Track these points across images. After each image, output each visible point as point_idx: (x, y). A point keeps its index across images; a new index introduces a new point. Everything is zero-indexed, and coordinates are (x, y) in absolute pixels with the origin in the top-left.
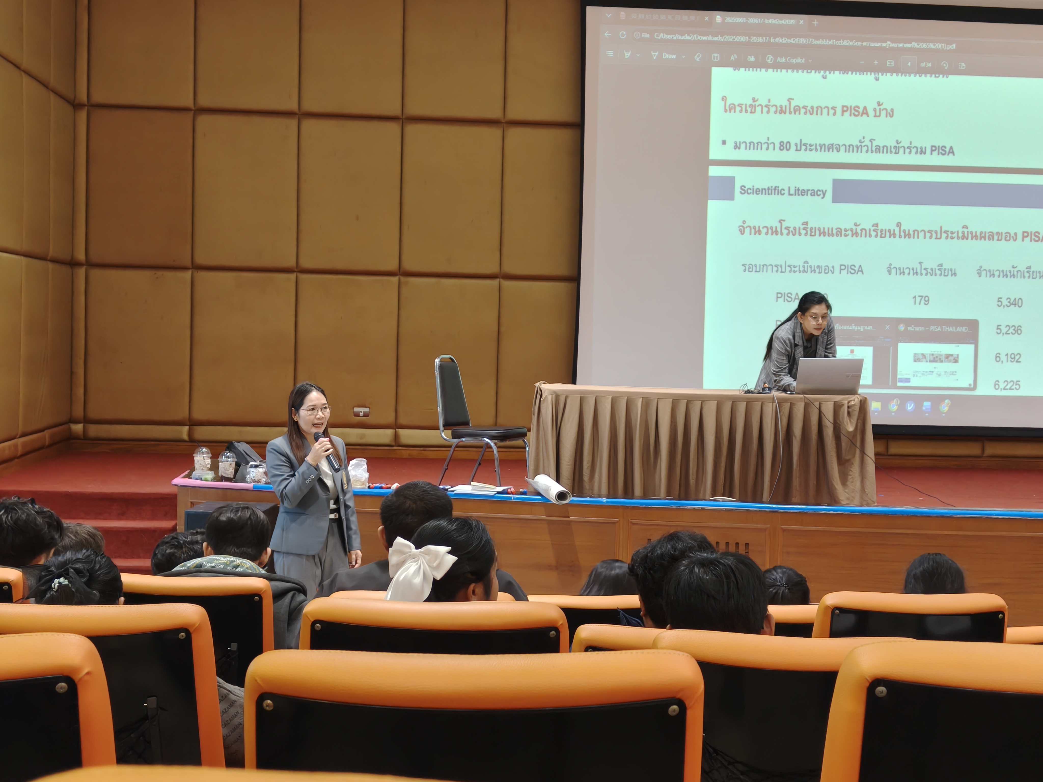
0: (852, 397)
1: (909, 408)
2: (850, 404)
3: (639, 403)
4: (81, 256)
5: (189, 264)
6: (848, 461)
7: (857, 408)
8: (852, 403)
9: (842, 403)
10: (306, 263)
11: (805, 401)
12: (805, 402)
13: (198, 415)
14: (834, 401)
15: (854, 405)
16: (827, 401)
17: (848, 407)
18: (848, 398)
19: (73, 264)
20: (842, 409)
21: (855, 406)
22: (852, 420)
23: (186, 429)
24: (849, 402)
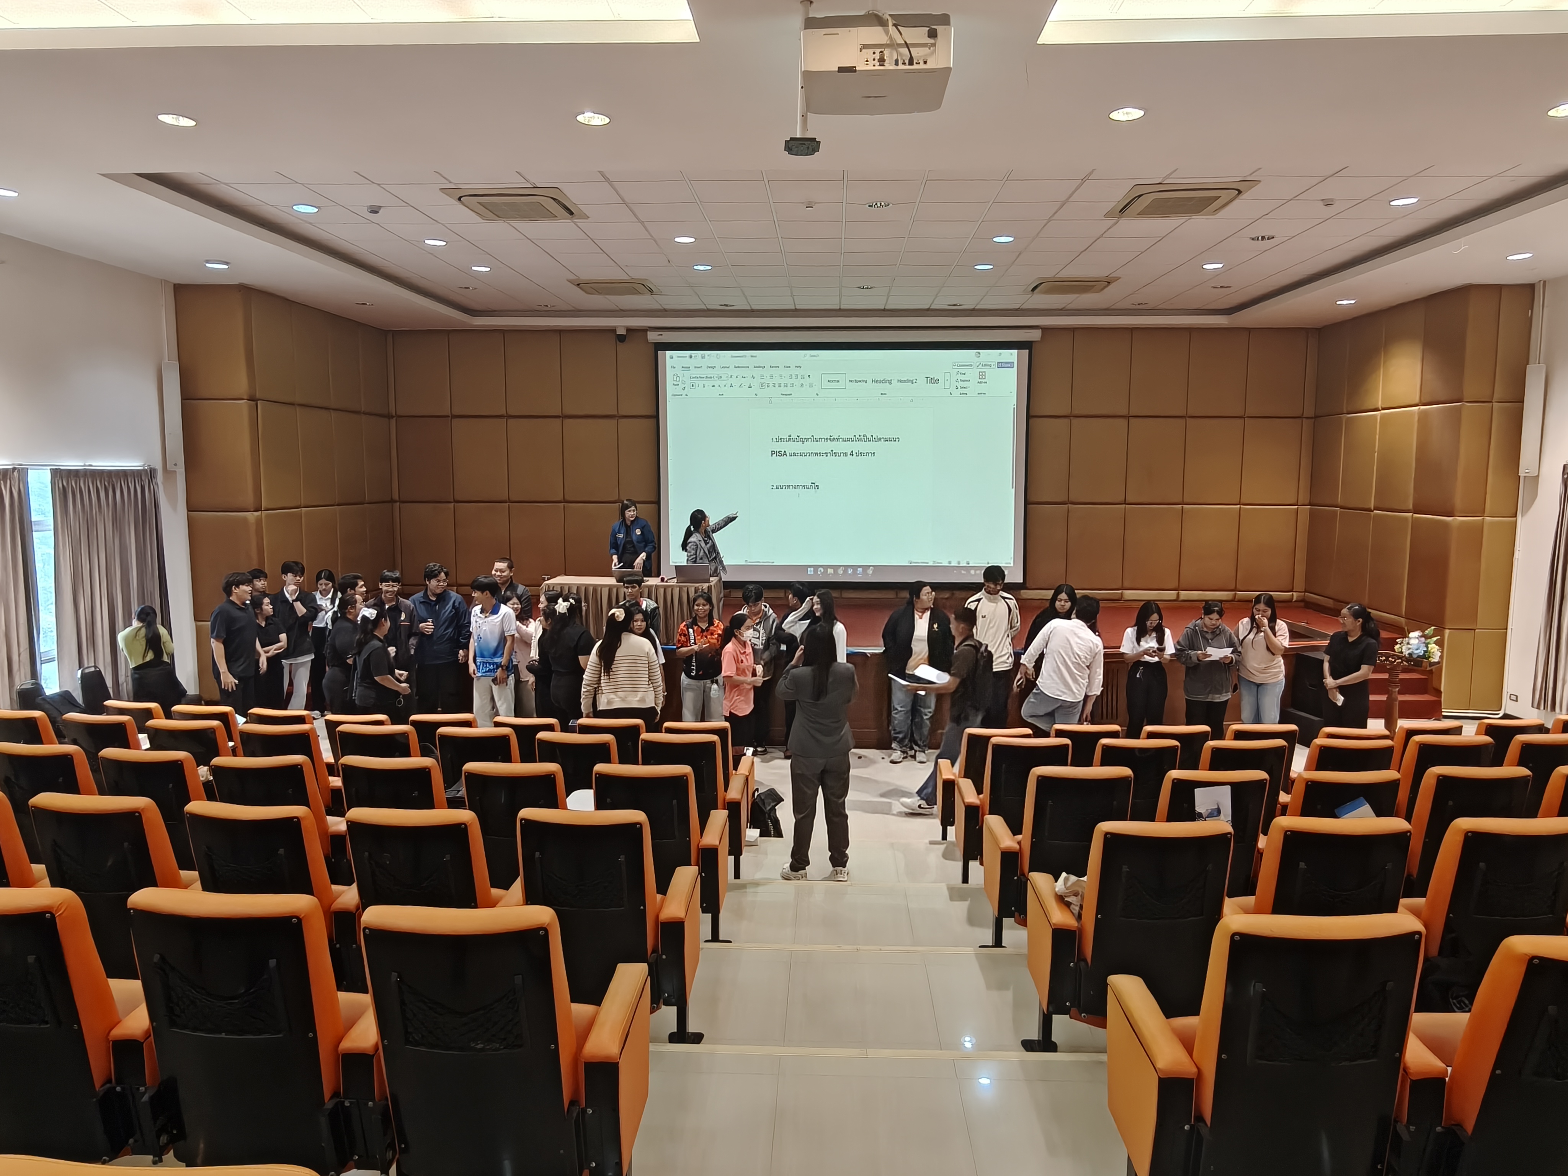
1: (850, 572)
3: (591, 589)
4: (396, 497)
5: (452, 501)
10: (513, 498)
13: (460, 581)
16: (691, 586)
19: (392, 501)
23: (456, 588)
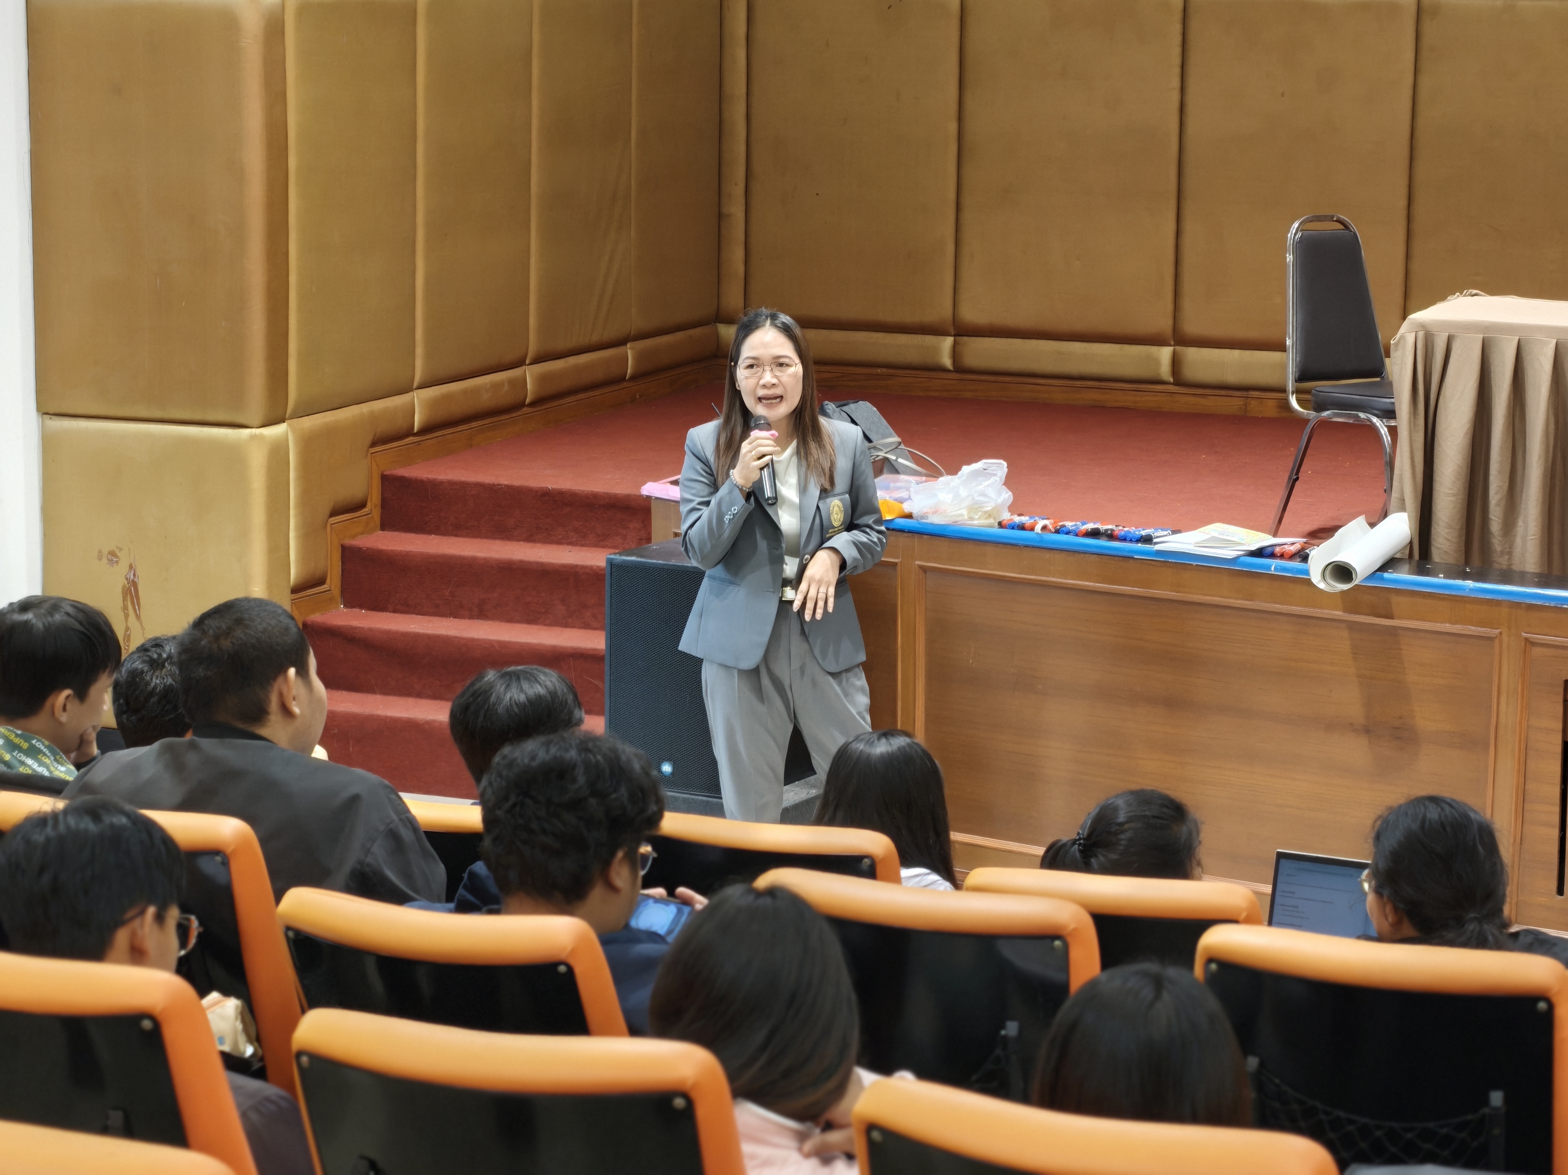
13: (971, 314)
23: (949, 341)
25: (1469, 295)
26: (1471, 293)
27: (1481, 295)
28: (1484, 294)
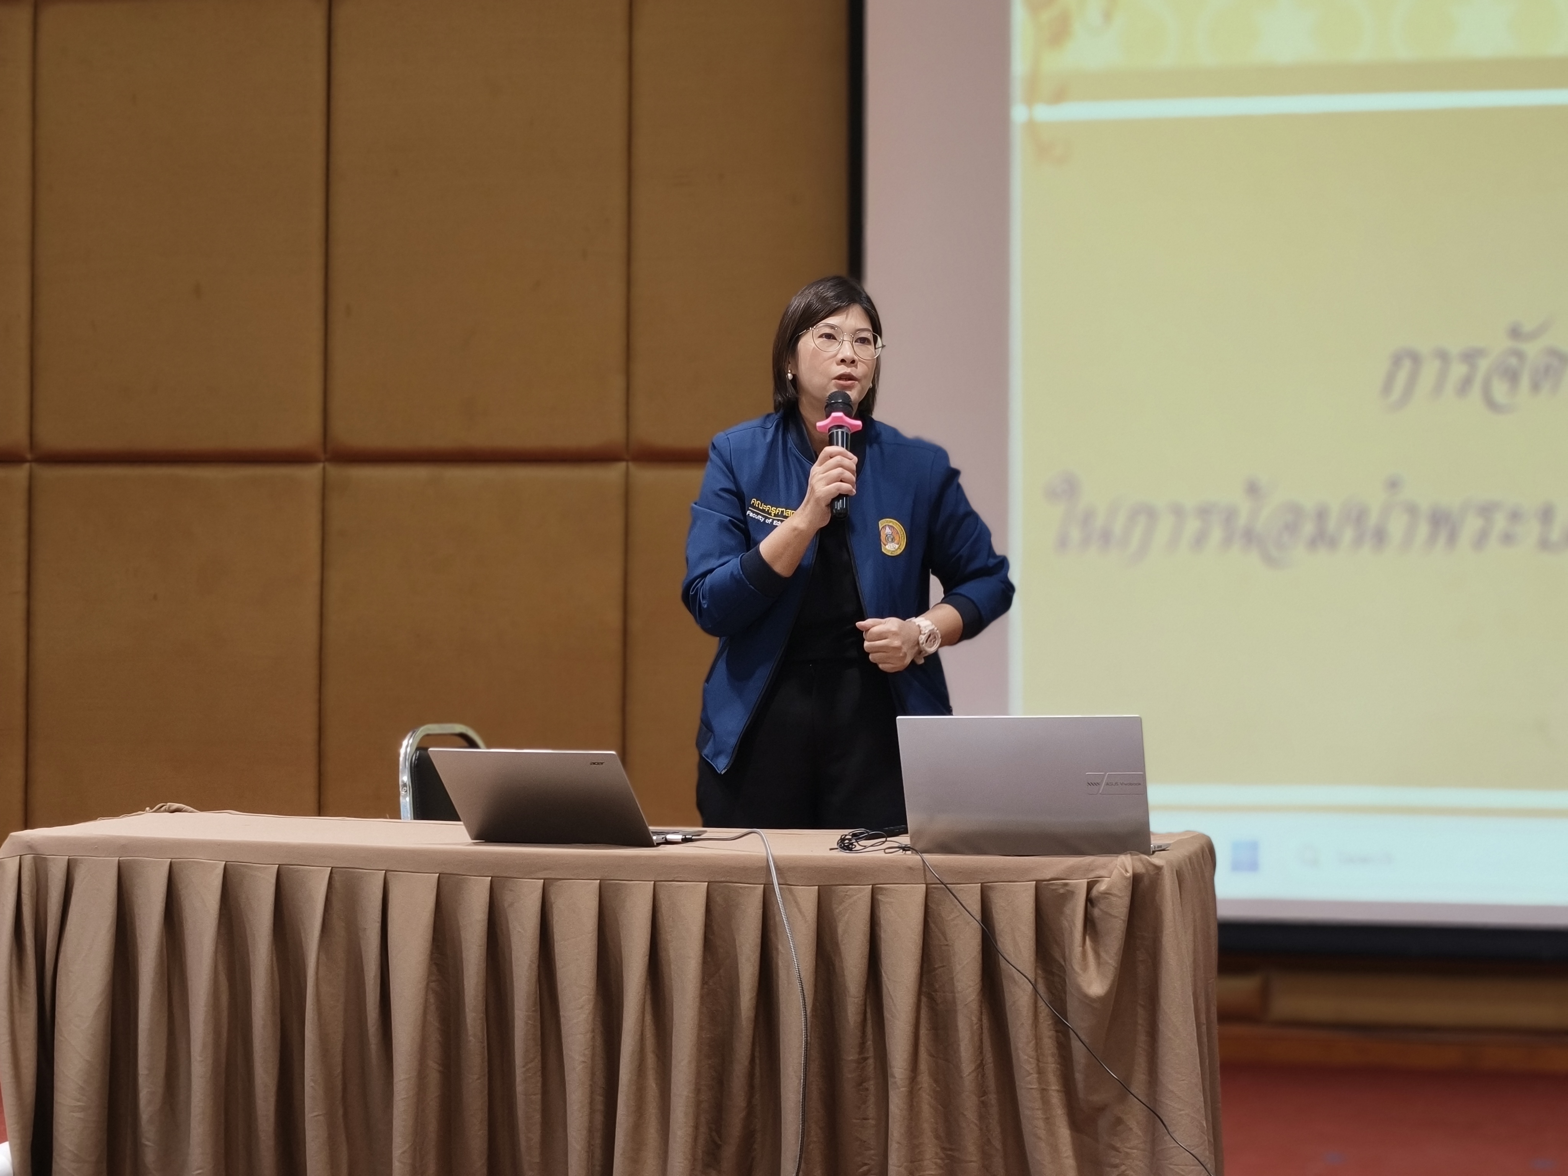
0: (1104, 866)
2: (1094, 892)
6: (1101, 1109)
7: (1120, 906)
8: (1102, 887)
9: (1066, 885)
11: (928, 882)
12: (927, 884)
14: (1037, 881)
15: (1106, 894)
16: (1013, 877)
17: (1090, 901)
18: (1089, 869)
20: (1067, 911)
21: (1114, 899)
22: (1103, 954)
24: (1090, 886)
25: (165, 811)
26: (169, 808)
27: (185, 811)
28: (192, 809)
